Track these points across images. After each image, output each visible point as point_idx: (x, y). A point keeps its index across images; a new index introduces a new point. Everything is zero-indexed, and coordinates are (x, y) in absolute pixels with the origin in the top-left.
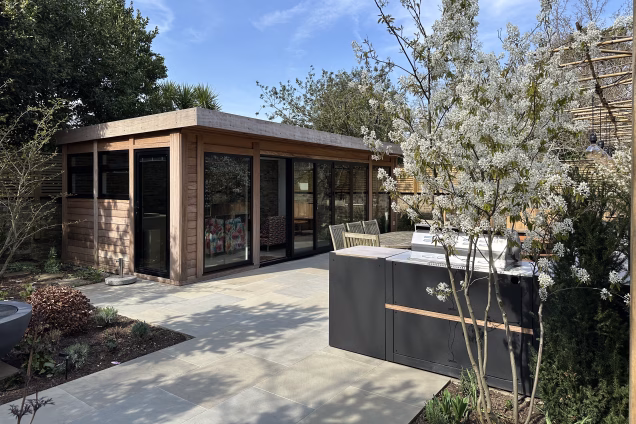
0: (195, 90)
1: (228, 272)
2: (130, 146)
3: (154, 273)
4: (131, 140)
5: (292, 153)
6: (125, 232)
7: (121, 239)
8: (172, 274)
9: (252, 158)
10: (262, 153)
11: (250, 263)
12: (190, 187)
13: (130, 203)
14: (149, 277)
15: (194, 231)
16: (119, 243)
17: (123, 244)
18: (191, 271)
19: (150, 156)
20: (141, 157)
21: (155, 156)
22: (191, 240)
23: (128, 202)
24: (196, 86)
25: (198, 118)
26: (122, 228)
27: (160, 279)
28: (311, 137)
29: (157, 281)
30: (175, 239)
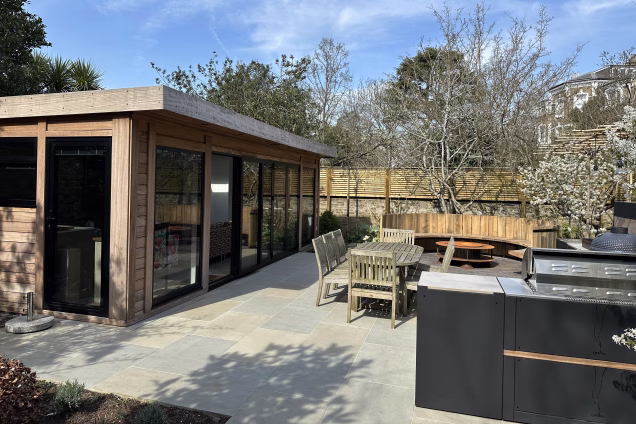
0: (73, 66)
1: (177, 301)
2: (40, 133)
3: (81, 310)
4: (42, 125)
5: (239, 150)
6: (28, 253)
7: (20, 262)
8: (113, 311)
9: (203, 155)
10: (214, 149)
11: (198, 286)
12: (139, 192)
13: (38, 213)
14: (71, 316)
15: (142, 251)
16: (16, 268)
17: (23, 270)
18: (139, 305)
19: (75, 148)
20: (58, 148)
21: (82, 149)
22: (139, 263)
23: (34, 210)
24: (74, 60)
25: (165, 100)
26: (21, 248)
27: (92, 318)
28: (266, 132)
29: (87, 321)
30: (118, 263)
